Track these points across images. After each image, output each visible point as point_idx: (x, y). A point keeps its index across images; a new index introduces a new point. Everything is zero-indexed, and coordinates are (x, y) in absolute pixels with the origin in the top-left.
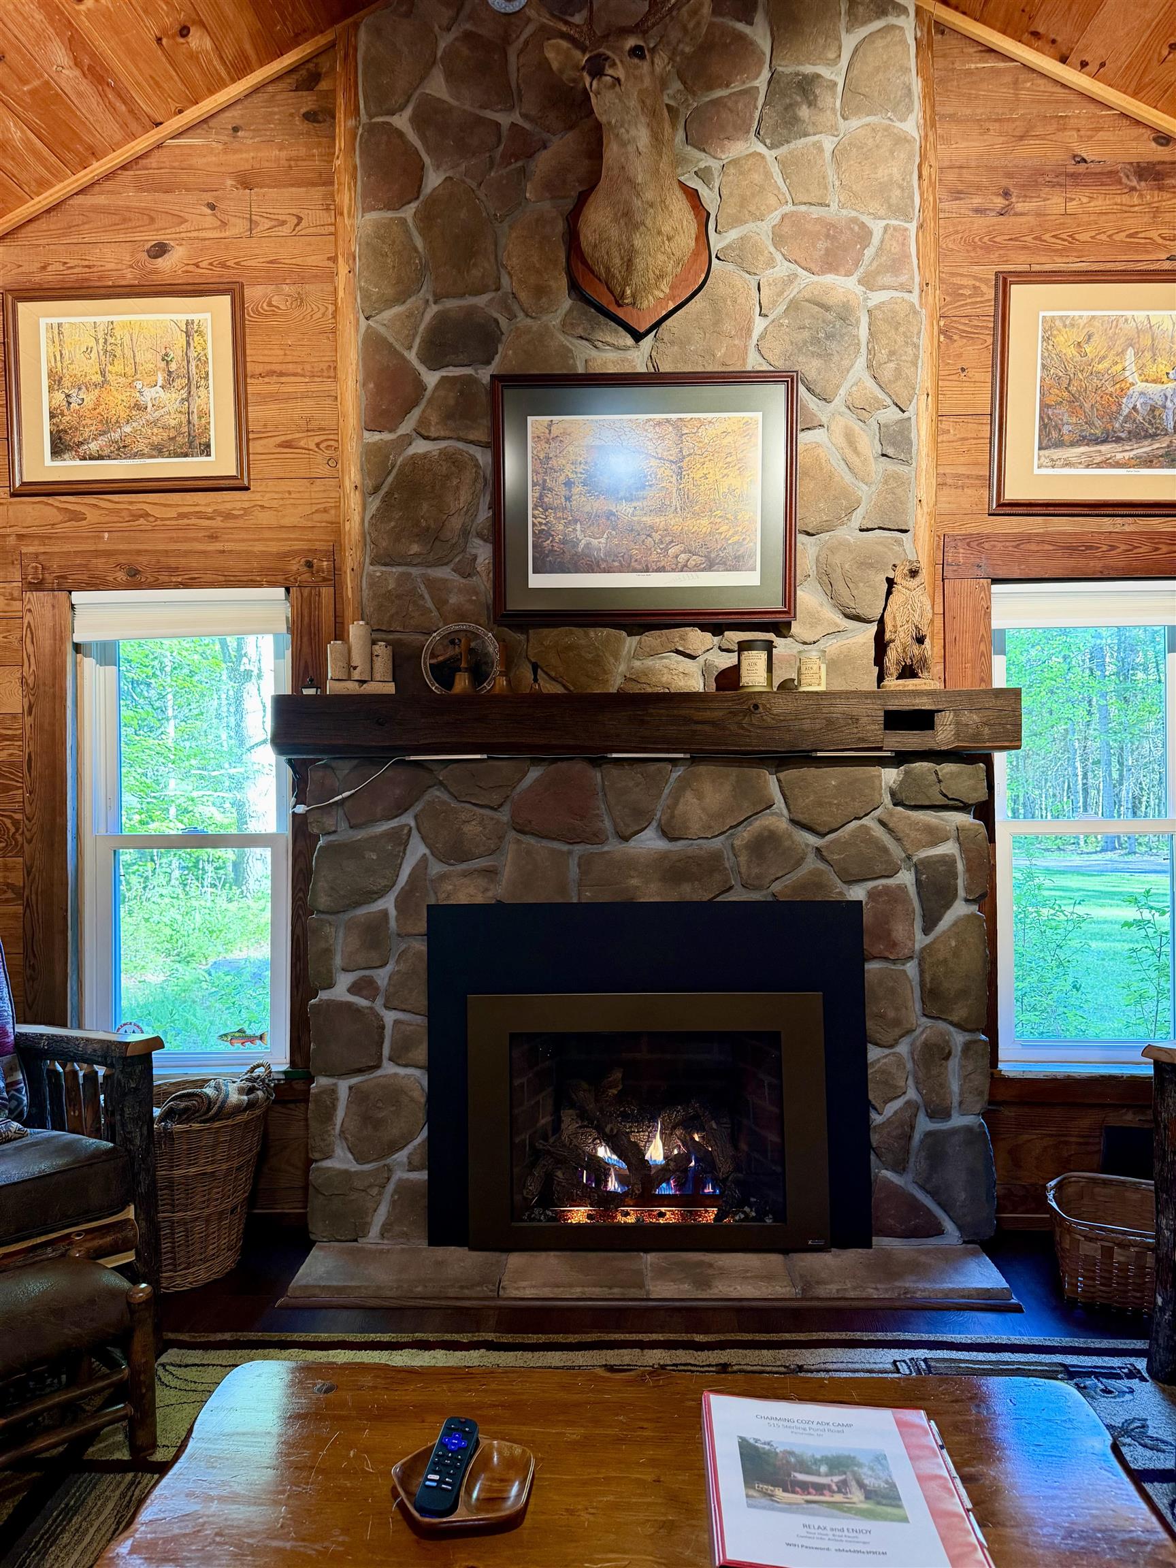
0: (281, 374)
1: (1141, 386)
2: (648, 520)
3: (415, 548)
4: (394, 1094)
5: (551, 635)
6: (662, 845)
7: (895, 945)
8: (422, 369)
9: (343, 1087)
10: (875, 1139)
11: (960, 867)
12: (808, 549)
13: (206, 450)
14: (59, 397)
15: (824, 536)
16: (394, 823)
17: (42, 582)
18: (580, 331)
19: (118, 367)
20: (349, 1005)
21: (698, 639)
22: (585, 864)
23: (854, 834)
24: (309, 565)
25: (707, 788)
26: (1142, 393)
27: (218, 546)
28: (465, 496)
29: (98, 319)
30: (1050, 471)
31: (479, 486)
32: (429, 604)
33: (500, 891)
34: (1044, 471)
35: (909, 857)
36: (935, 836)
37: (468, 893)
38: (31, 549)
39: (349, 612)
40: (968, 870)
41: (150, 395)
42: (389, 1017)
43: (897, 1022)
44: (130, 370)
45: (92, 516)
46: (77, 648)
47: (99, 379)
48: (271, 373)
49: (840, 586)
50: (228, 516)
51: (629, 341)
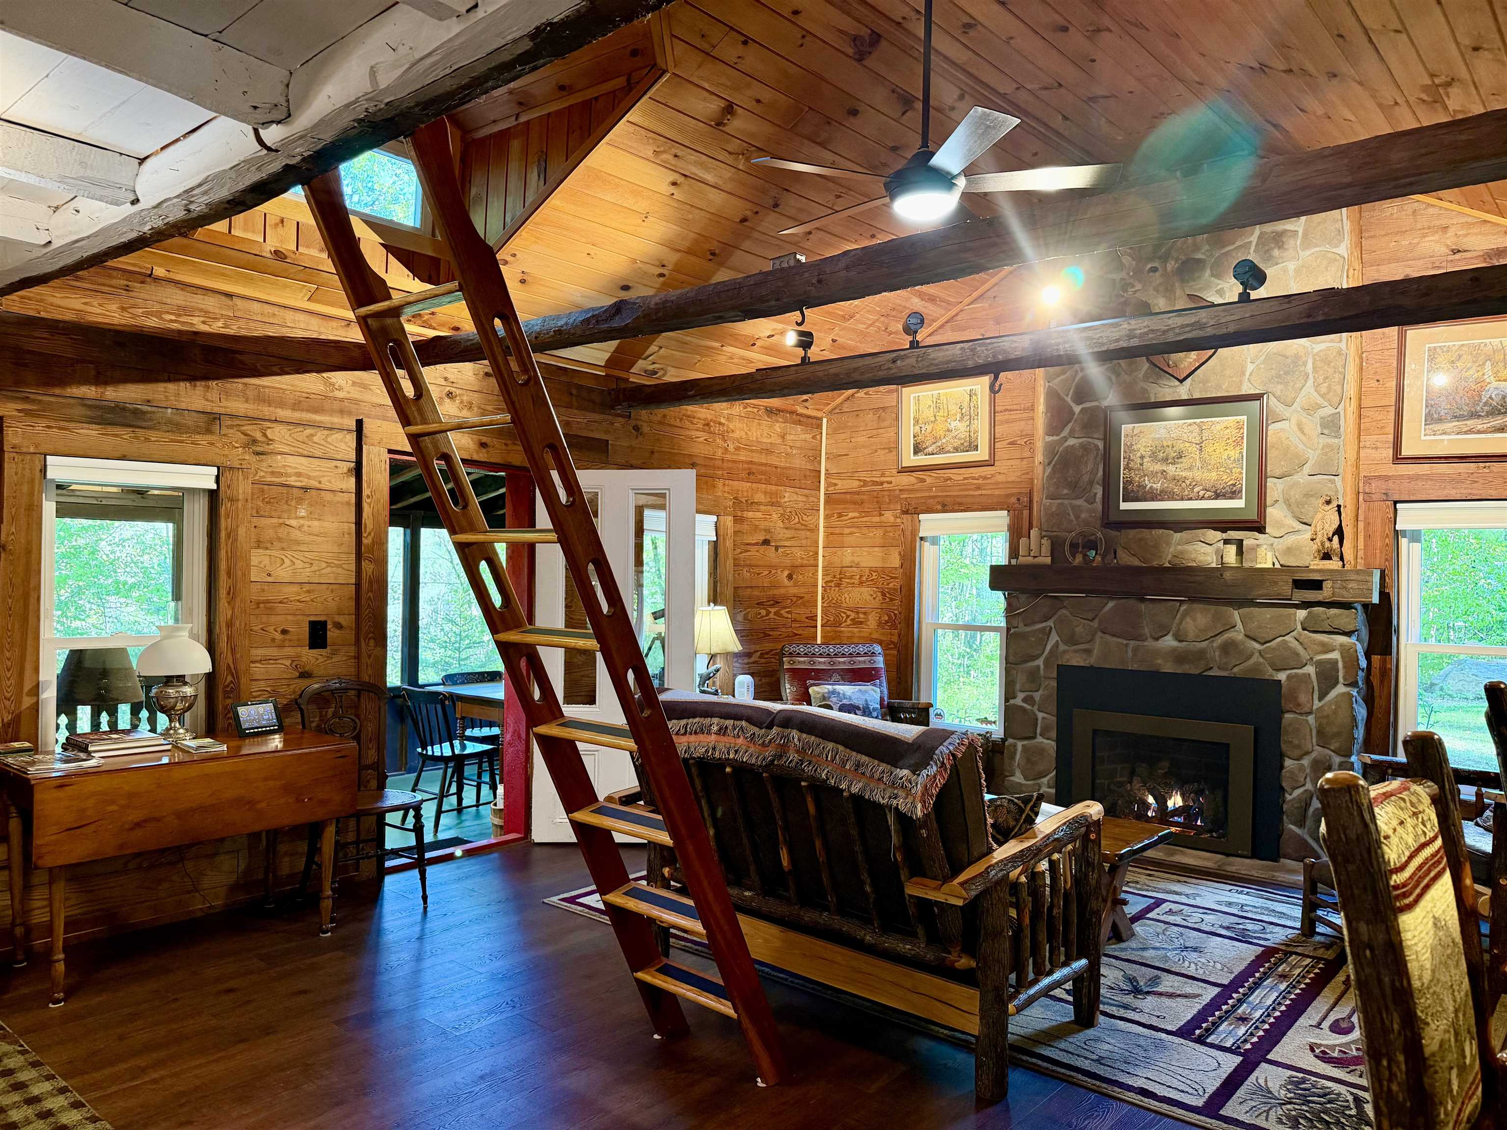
0: (1011, 410)
1: (1495, 384)
2: (1184, 474)
4: (1041, 751)
5: (1132, 533)
6: (1175, 643)
7: (1299, 705)
8: (1073, 405)
9: (1020, 745)
10: (1285, 807)
11: (1340, 665)
12: (1273, 488)
14: (917, 428)
15: (1285, 479)
16: (1044, 625)
17: (908, 510)
19: (941, 413)
20: (1022, 707)
21: (1214, 536)
22: (1135, 650)
23: (1279, 644)
24: (1019, 500)
25: (1199, 615)
26: (1497, 388)
27: (980, 492)
29: (934, 392)
30: (1433, 438)
31: (1098, 459)
32: (1072, 517)
33: (1092, 661)
34: (1428, 438)
35: (1312, 659)
36: (1329, 649)
37: (1077, 660)
38: (904, 496)
39: (1035, 523)
40: (1344, 667)
41: (954, 424)
42: (1040, 715)
43: (1298, 747)
44: (946, 415)
45: (929, 480)
46: (922, 539)
47: (933, 419)
48: (1006, 410)
49: (1295, 507)
50: (985, 478)
51: (1177, 383)
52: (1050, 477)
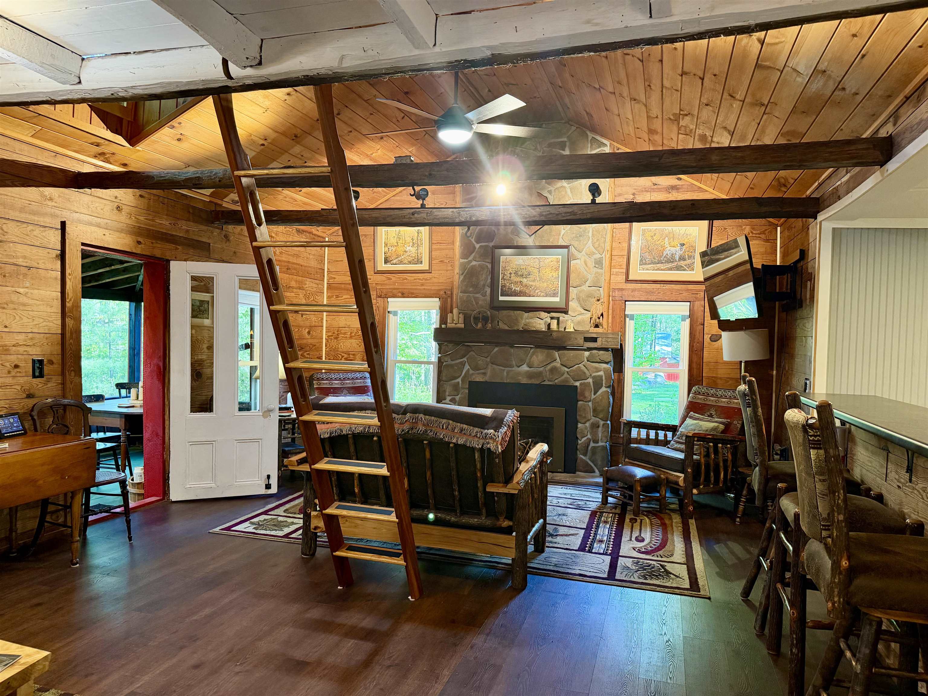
0: (441, 243)
1: (669, 248)
2: (531, 283)
3: (471, 289)
5: (505, 312)
6: (528, 369)
7: (585, 397)
10: (578, 447)
11: (604, 378)
12: (573, 292)
13: (421, 263)
14: (387, 249)
15: (579, 288)
16: (462, 360)
17: (381, 295)
18: (515, 234)
19: (401, 241)
21: (543, 314)
22: (508, 373)
23: (576, 368)
24: (445, 292)
25: (539, 355)
26: (669, 250)
27: (423, 287)
28: (484, 276)
29: (397, 231)
30: (642, 271)
31: (488, 273)
33: (486, 378)
34: (640, 271)
35: (591, 375)
36: (598, 370)
37: (479, 378)
38: (379, 287)
39: (454, 306)
40: (606, 379)
41: (408, 249)
43: (585, 417)
44: (404, 242)
45: (394, 279)
46: (389, 312)
47: (396, 244)
48: (438, 243)
49: (582, 302)
50: (426, 280)
51: (528, 237)
52: (463, 281)
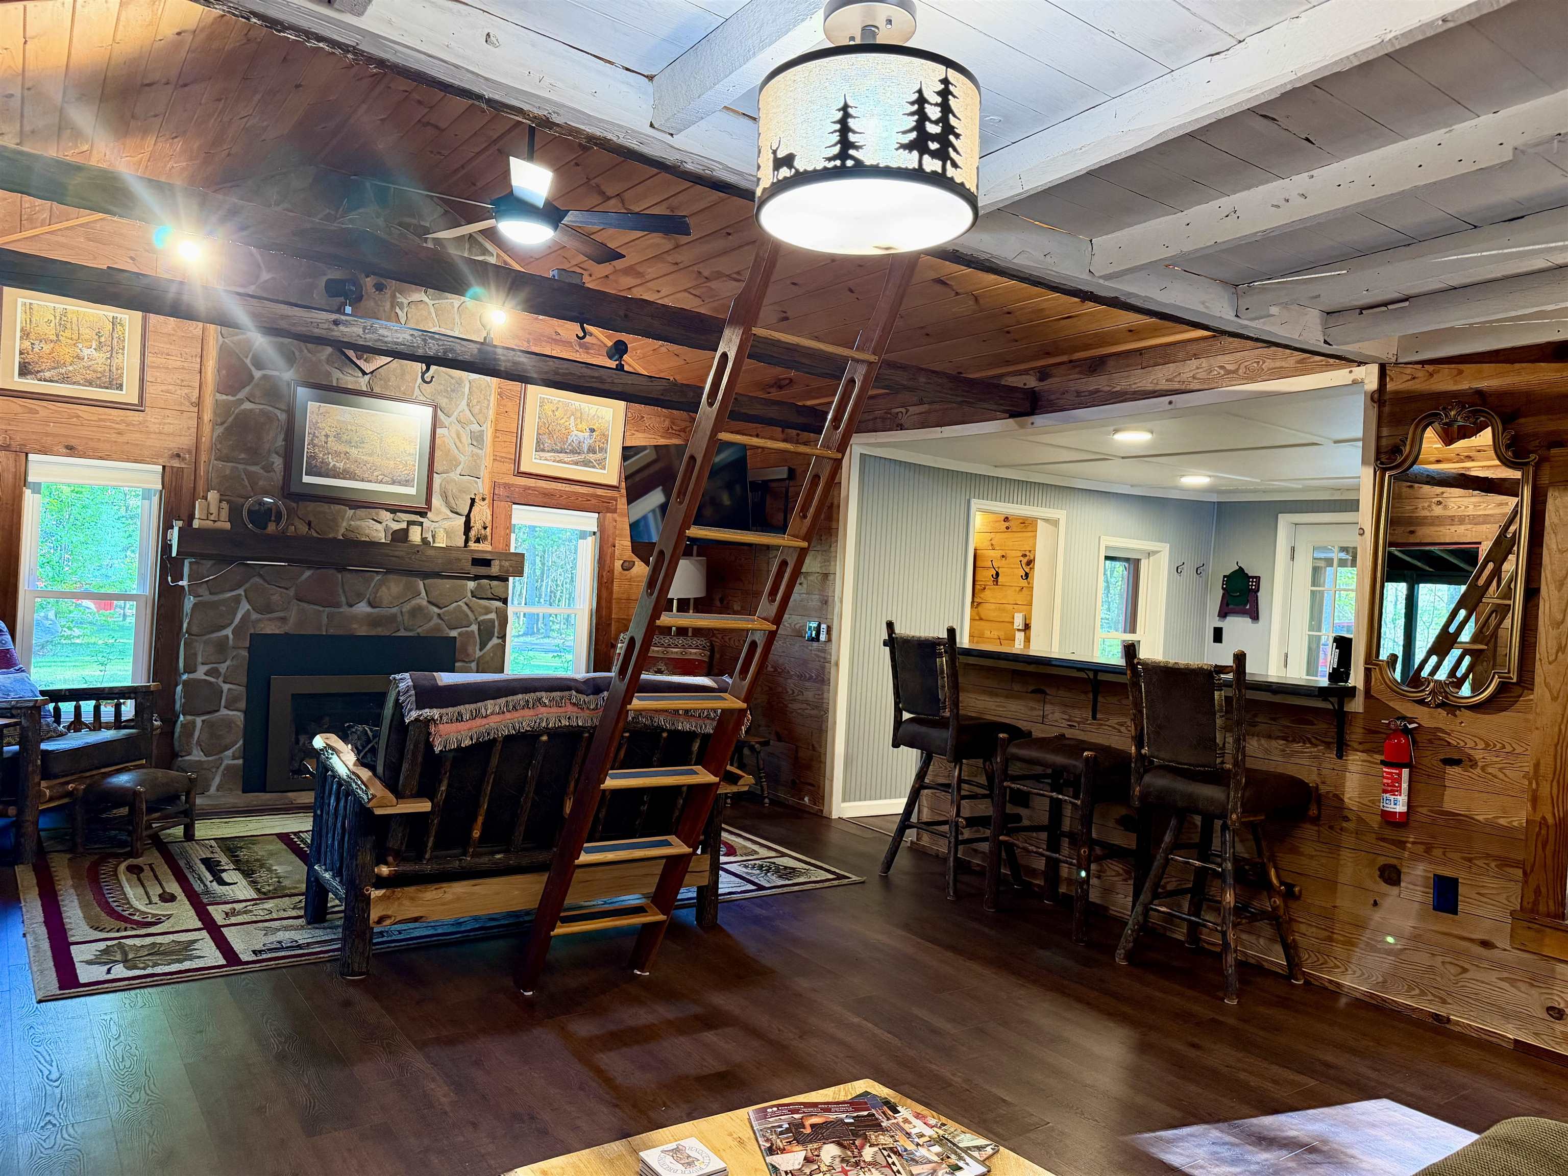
1: (575, 432)
2: (365, 458)
3: (243, 456)
4: (228, 724)
6: (369, 610)
7: (468, 655)
8: (253, 369)
11: (493, 623)
12: (439, 481)
13: (120, 387)
14: (27, 344)
15: (445, 475)
16: (234, 593)
17: (9, 446)
18: (336, 365)
19: (68, 333)
20: (205, 680)
21: (386, 516)
22: (330, 617)
23: (455, 609)
24: (176, 456)
25: (392, 585)
26: (575, 435)
28: (272, 434)
30: (539, 461)
31: (279, 430)
32: (246, 483)
33: (288, 628)
34: (536, 461)
35: (476, 619)
36: (488, 611)
37: (270, 628)
38: (2, 427)
39: (201, 483)
40: (499, 625)
41: (86, 352)
42: (226, 687)
46: (27, 484)
47: (55, 338)
48: (161, 352)
49: (451, 499)
50: (131, 424)
52: (220, 439)
